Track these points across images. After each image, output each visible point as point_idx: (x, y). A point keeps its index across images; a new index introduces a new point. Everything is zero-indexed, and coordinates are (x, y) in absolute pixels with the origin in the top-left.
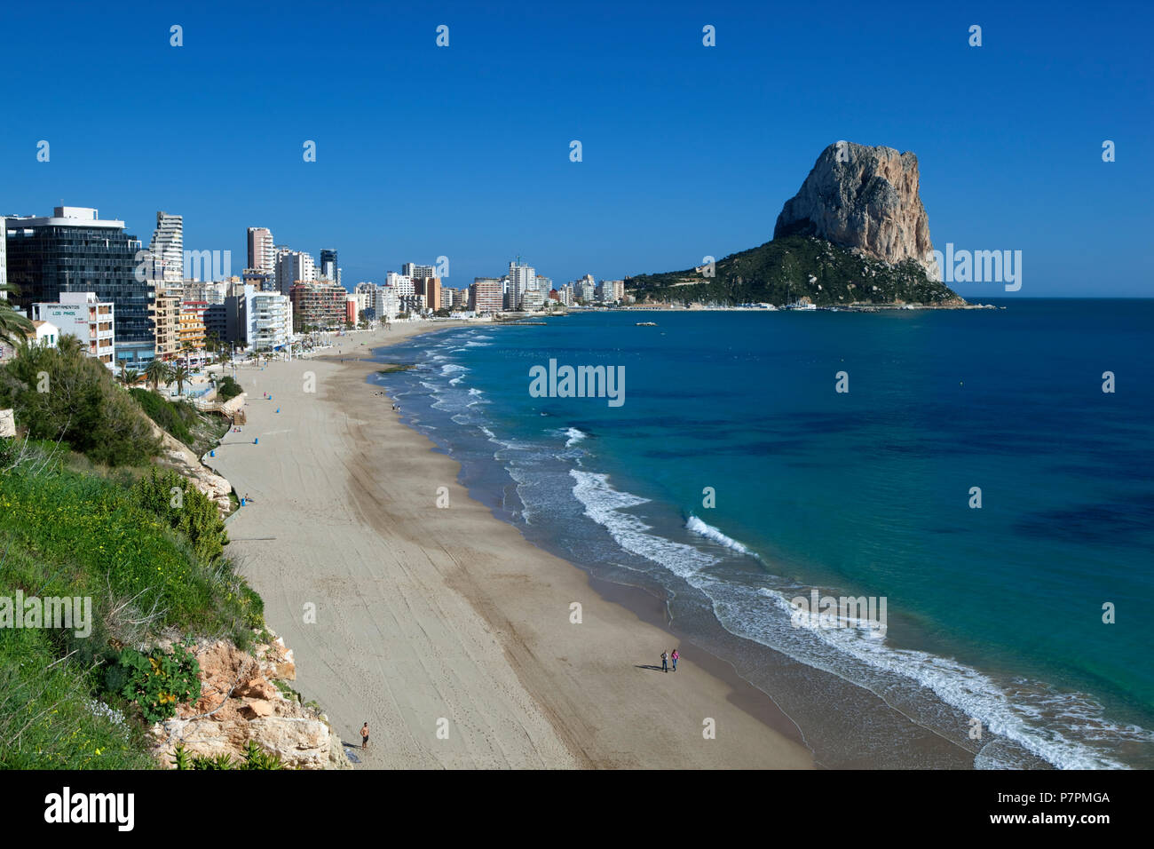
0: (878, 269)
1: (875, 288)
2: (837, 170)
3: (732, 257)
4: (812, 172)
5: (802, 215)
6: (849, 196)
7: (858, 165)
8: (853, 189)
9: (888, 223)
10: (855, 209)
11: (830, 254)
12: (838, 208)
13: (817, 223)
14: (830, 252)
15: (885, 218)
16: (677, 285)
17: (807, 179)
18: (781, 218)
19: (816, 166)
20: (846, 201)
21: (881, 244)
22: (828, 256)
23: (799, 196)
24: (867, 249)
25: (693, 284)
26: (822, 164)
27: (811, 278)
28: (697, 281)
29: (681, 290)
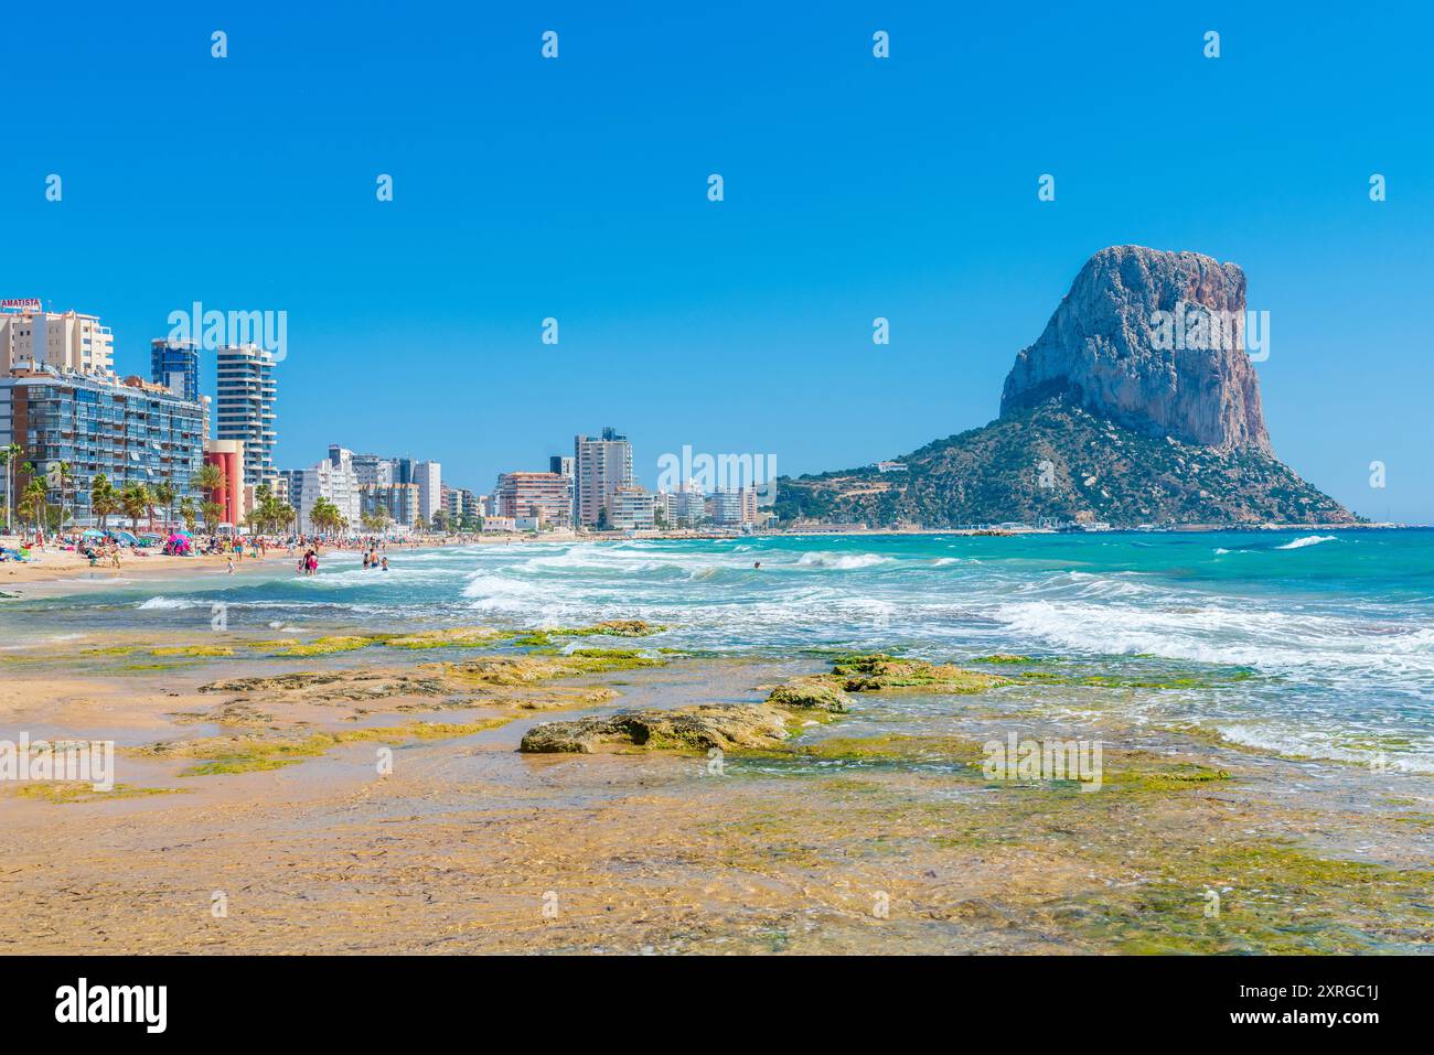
0: (1202, 462)
1: (1203, 493)
2: (1116, 293)
3: (937, 445)
4: (1067, 301)
5: (1051, 373)
6: (1140, 336)
7: (1151, 283)
8: (1146, 324)
9: (1211, 382)
10: (1153, 357)
11: (1115, 437)
12: (1122, 357)
13: (1084, 384)
14: (1111, 432)
16: (850, 494)
17: (1057, 313)
18: (1011, 381)
19: (1073, 289)
20: (1135, 343)
22: (1111, 440)
23: (1042, 342)
25: (877, 491)
26: (1085, 285)
27: (1087, 478)
28: (884, 487)
29: (857, 503)
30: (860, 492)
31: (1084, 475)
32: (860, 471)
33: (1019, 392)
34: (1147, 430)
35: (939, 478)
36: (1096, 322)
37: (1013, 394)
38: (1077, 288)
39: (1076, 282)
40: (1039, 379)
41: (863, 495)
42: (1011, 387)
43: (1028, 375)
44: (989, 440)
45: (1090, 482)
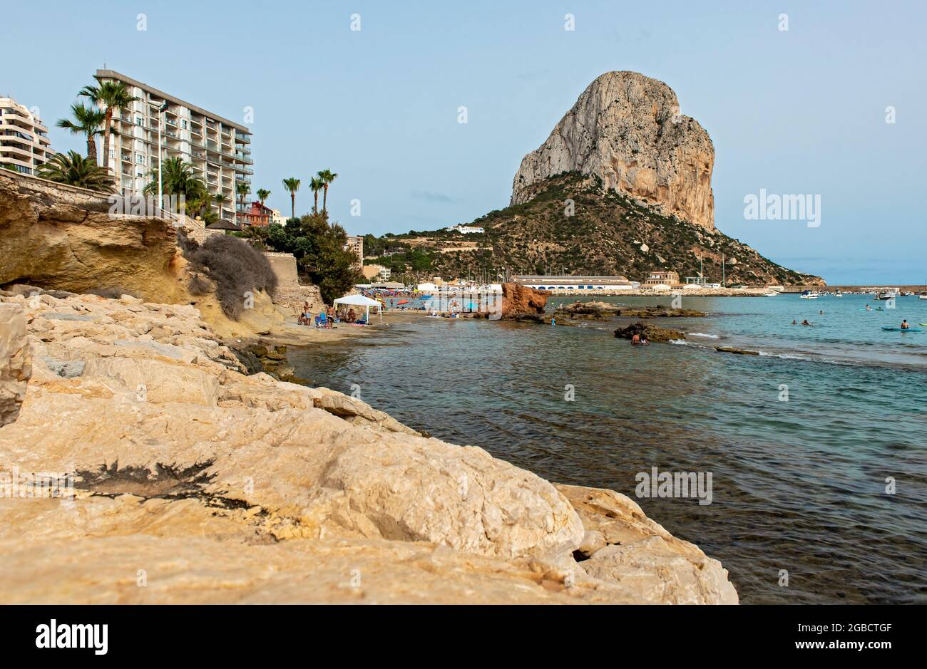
5: (556, 170)
6: (646, 138)
8: (648, 129)
9: (704, 174)
10: (660, 153)
13: (600, 174)
21: (696, 203)
24: (678, 209)
25: (471, 249)
27: (641, 245)
28: (470, 247)
29: (457, 259)
30: (456, 249)
31: (636, 242)
32: (442, 232)
33: (527, 185)
34: (659, 210)
35: (517, 240)
36: (606, 127)
37: (523, 187)
41: (460, 251)
42: (520, 181)
43: (534, 173)
44: (542, 211)
45: (645, 248)
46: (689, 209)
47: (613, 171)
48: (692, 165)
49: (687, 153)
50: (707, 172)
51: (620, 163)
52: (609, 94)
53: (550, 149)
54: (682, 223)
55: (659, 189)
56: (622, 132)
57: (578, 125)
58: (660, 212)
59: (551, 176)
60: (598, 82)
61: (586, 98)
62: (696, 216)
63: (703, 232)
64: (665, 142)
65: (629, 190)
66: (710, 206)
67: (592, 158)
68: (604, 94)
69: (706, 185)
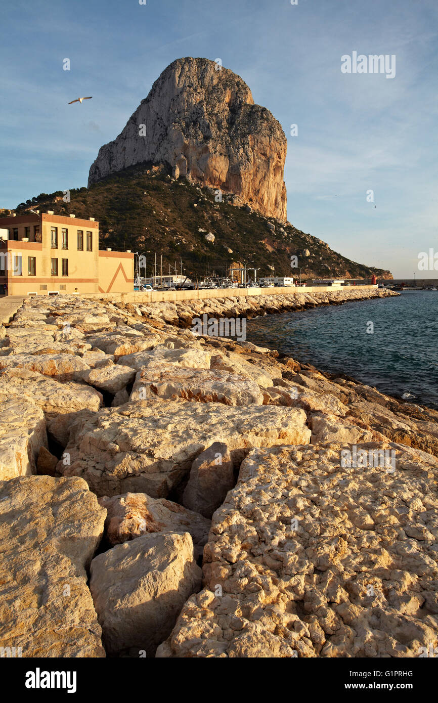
2: (195, 90)
4: (145, 102)
5: (131, 161)
6: (219, 124)
7: (221, 86)
8: (221, 116)
9: (277, 164)
10: (232, 140)
12: (207, 138)
13: (171, 161)
15: (275, 156)
17: (135, 114)
19: (151, 94)
21: (269, 194)
23: (122, 137)
24: (251, 200)
26: (166, 84)
31: (201, 230)
34: (231, 200)
36: (179, 113)
37: (98, 178)
38: (158, 89)
39: (155, 85)
40: (120, 167)
42: (96, 173)
43: (110, 164)
45: (211, 237)
46: (262, 200)
47: (185, 158)
48: (264, 155)
49: (259, 141)
50: (280, 162)
51: (191, 149)
52: (183, 79)
53: (125, 139)
54: (255, 214)
55: (231, 178)
56: (194, 118)
57: (152, 112)
58: (232, 203)
59: (126, 167)
60: (172, 67)
61: (160, 83)
62: (269, 208)
63: (276, 223)
64: (238, 130)
65: (201, 179)
66: (283, 198)
67: (165, 144)
68: (177, 79)
69: (278, 177)
